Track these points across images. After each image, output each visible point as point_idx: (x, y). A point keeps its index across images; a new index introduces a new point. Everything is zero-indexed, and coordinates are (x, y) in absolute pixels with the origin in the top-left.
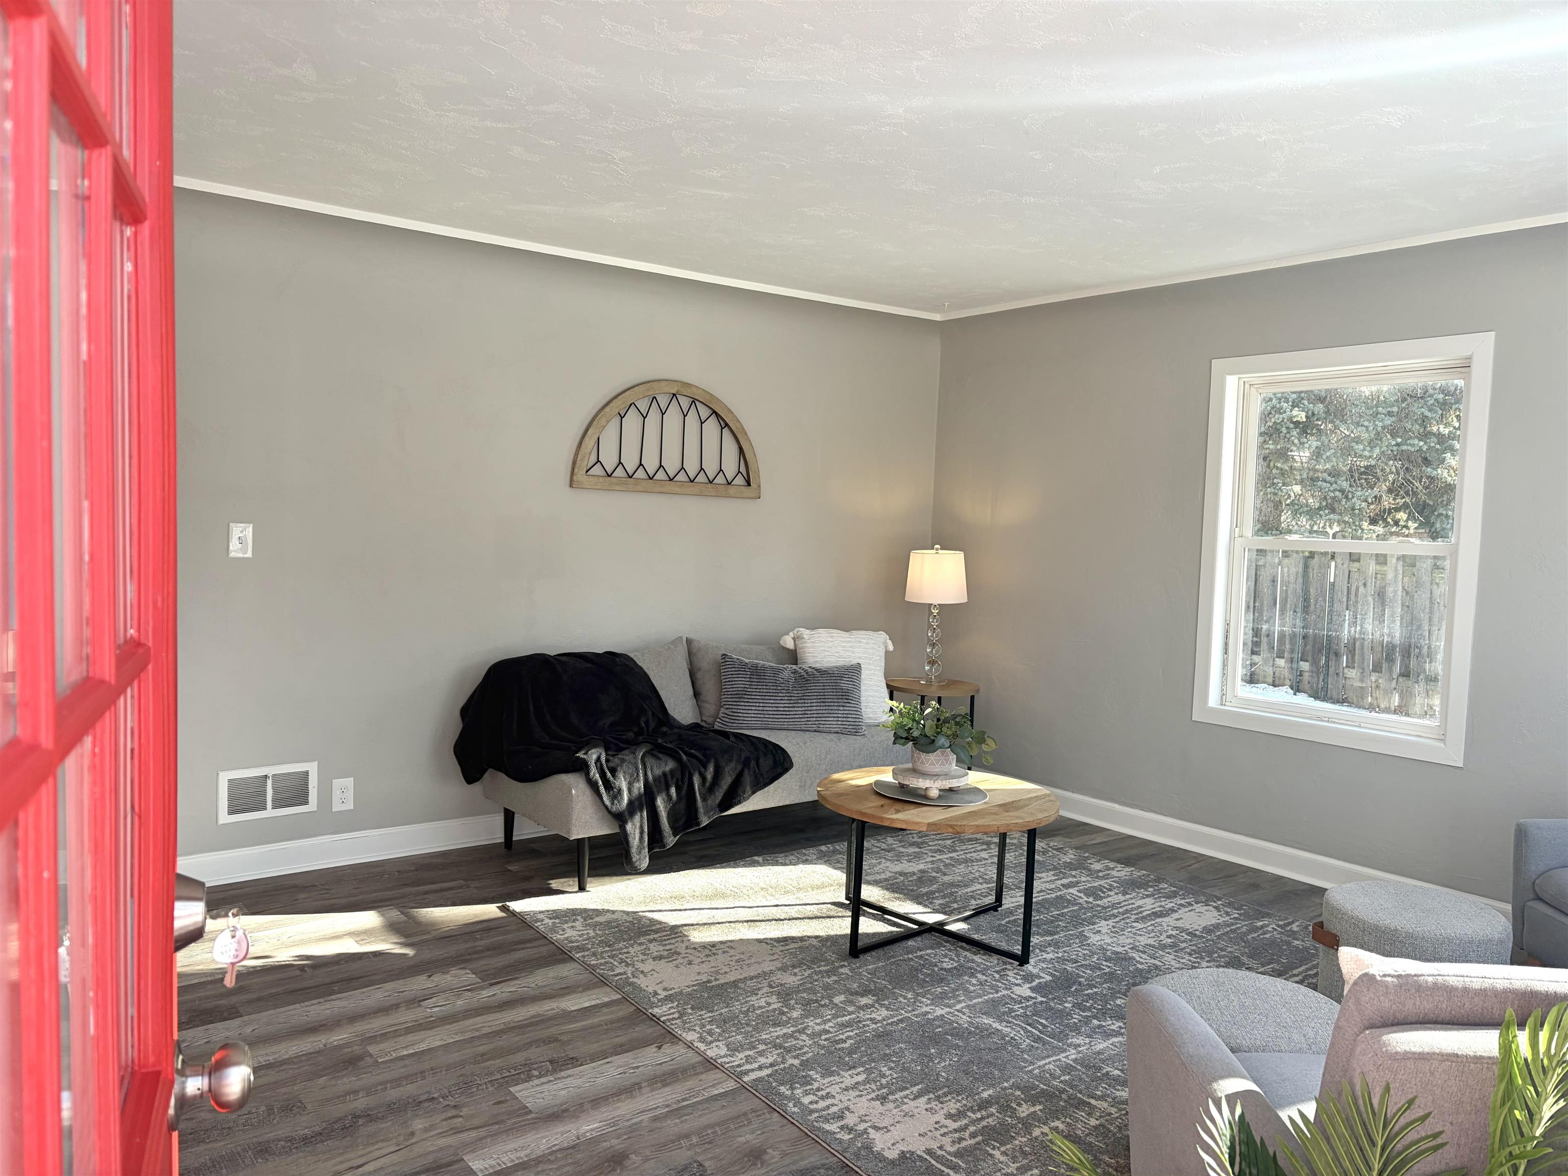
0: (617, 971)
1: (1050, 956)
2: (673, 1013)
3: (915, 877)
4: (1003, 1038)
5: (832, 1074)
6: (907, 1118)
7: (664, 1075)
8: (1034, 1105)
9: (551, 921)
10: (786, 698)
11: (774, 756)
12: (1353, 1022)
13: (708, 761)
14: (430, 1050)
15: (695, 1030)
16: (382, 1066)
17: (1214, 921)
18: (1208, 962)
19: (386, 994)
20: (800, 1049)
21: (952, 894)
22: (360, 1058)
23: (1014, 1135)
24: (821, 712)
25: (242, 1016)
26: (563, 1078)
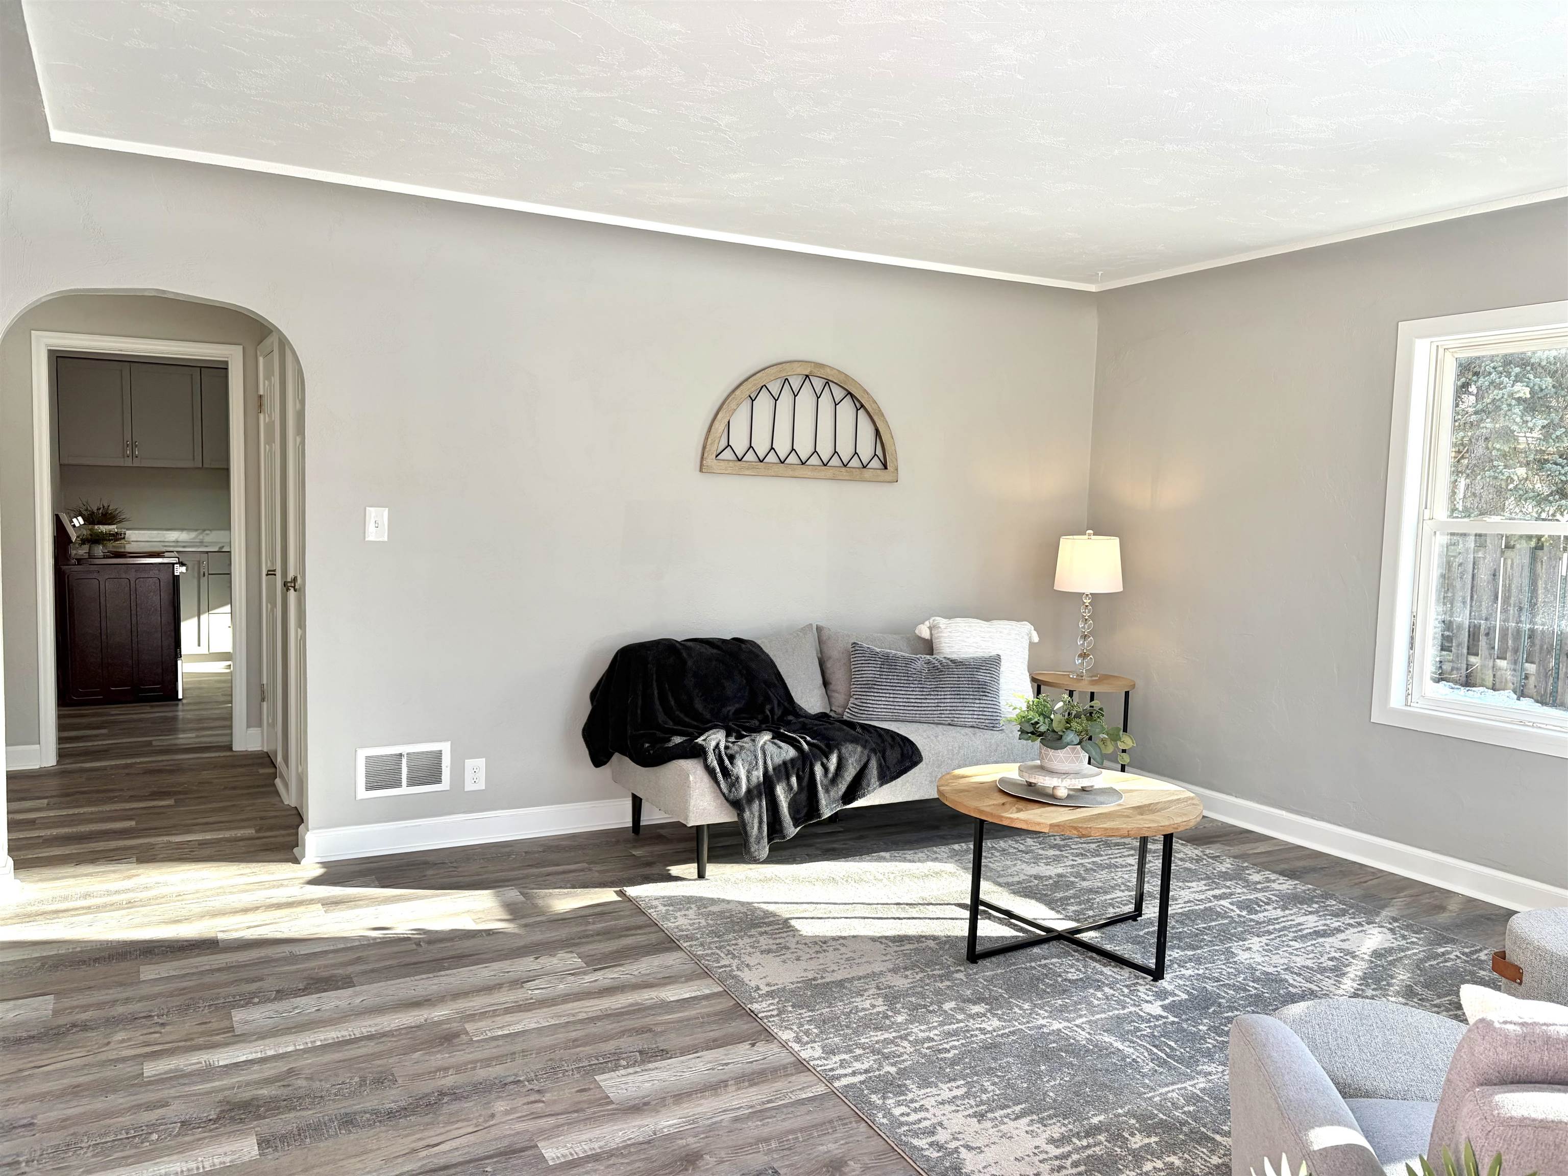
0: (722, 963)
1: (1190, 972)
2: (772, 1010)
3: (1051, 881)
4: (1123, 1059)
5: (929, 1085)
6: (1004, 1140)
7: (753, 1074)
8: (1149, 1136)
9: (665, 908)
10: (918, 689)
11: (902, 750)
12: (1465, 1076)
13: (831, 752)
14: (524, 1032)
15: (792, 1029)
16: (476, 1045)
17: (1387, 945)
18: (1373, 990)
19: (492, 973)
20: (899, 1056)
21: (1088, 900)
22: (457, 1035)
23: (1122, 1168)
24: (955, 704)
25: (354, 986)
26: (650, 1070)
